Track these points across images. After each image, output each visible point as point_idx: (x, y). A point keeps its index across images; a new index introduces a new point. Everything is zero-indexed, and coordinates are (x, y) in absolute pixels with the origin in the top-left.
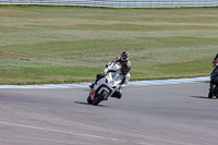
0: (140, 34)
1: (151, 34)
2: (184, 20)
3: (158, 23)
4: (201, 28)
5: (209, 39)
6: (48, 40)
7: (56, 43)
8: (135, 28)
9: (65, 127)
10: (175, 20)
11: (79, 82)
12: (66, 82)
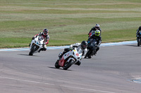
0: (63, 16)
1: (70, 16)
2: (91, 7)
3: (74, 9)
4: (103, 12)
5: (108, 19)
6: (3, 20)
7: (8, 22)
8: (60, 12)
9: (15, 76)
10: (85, 7)
11: (23, 47)
12: (15, 47)
